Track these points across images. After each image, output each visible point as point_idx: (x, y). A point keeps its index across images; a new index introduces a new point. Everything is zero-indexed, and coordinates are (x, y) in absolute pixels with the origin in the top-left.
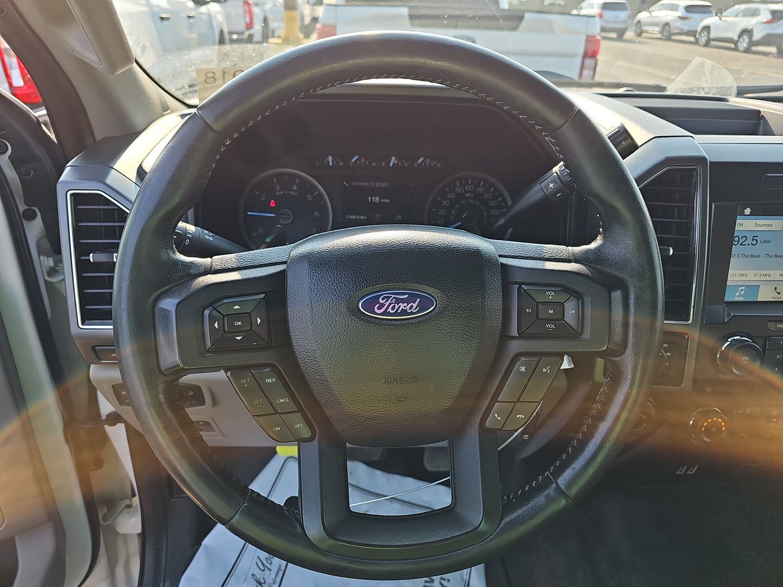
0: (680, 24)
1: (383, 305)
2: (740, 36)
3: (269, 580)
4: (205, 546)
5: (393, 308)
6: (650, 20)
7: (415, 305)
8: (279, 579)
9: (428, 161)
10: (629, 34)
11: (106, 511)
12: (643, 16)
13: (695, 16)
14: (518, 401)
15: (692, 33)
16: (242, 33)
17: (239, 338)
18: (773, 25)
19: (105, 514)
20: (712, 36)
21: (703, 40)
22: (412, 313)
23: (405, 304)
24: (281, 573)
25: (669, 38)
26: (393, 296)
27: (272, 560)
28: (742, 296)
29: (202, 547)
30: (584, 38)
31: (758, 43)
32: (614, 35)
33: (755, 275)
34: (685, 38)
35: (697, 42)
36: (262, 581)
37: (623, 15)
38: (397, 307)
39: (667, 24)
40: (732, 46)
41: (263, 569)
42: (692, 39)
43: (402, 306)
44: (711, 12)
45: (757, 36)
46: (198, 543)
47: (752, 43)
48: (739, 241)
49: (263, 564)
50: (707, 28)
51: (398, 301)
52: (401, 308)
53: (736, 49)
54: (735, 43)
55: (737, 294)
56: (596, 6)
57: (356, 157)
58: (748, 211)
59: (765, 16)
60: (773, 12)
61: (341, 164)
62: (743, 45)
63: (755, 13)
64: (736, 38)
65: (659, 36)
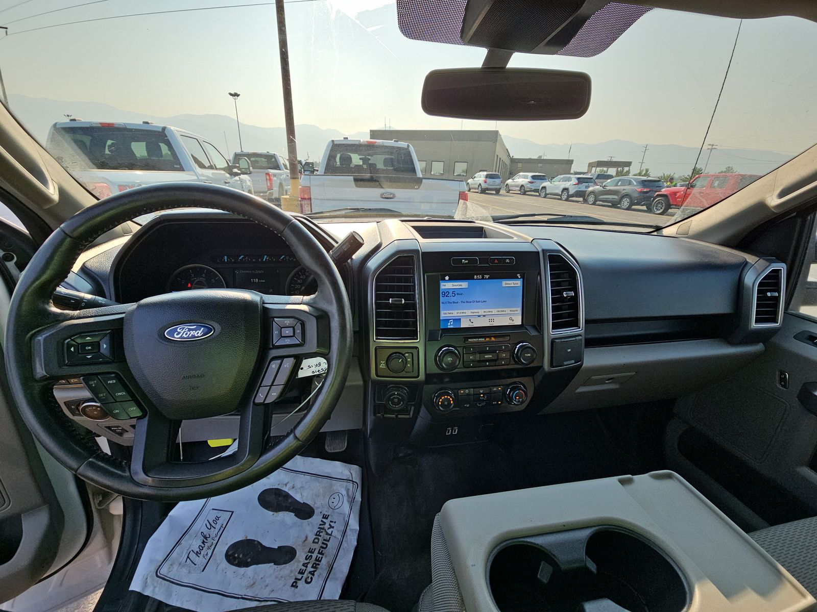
0: (529, 185)
1: (179, 333)
2: (562, 192)
3: (213, 535)
4: (171, 516)
5: (186, 334)
6: (513, 183)
7: (200, 332)
8: (219, 534)
9: (288, 258)
10: (502, 192)
11: (101, 499)
12: (509, 181)
13: (538, 181)
14: (272, 385)
15: (536, 191)
16: (266, 192)
17: (89, 357)
18: (580, 186)
19: (100, 501)
20: (547, 192)
21: (543, 194)
22: (198, 337)
23: (194, 332)
24: (222, 529)
25: (524, 194)
26: (186, 327)
27: (217, 521)
28: (452, 325)
29: (167, 518)
30: (458, 193)
31: (572, 196)
32: (494, 192)
33: (457, 313)
34: (533, 193)
35: (540, 196)
36: (208, 536)
37: (498, 181)
38: (189, 333)
39: (522, 186)
40: (559, 197)
41: (209, 527)
42: (537, 194)
43: (192, 332)
44: (546, 179)
45: (571, 192)
46: (165, 514)
47: (569, 196)
48: (445, 294)
49: (210, 525)
50: (544, 188)
51: (190, 330)
52: (191, 335)
53: (561, 199)
54: (561, 196)
55: (449, 324)
56: (482, 176)
57: (242, 256)
58: (447, 278)
59: (574, 181)
60: (578, 179)
61: (233, 260)
62: (564, 197)
63: (569, 180)
64: (561, 193)
65: (519, 192)
